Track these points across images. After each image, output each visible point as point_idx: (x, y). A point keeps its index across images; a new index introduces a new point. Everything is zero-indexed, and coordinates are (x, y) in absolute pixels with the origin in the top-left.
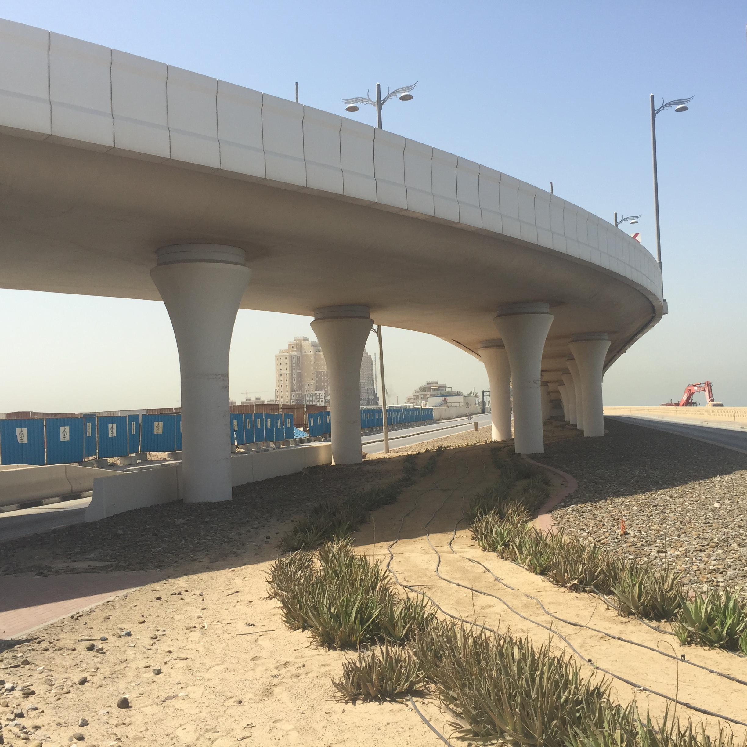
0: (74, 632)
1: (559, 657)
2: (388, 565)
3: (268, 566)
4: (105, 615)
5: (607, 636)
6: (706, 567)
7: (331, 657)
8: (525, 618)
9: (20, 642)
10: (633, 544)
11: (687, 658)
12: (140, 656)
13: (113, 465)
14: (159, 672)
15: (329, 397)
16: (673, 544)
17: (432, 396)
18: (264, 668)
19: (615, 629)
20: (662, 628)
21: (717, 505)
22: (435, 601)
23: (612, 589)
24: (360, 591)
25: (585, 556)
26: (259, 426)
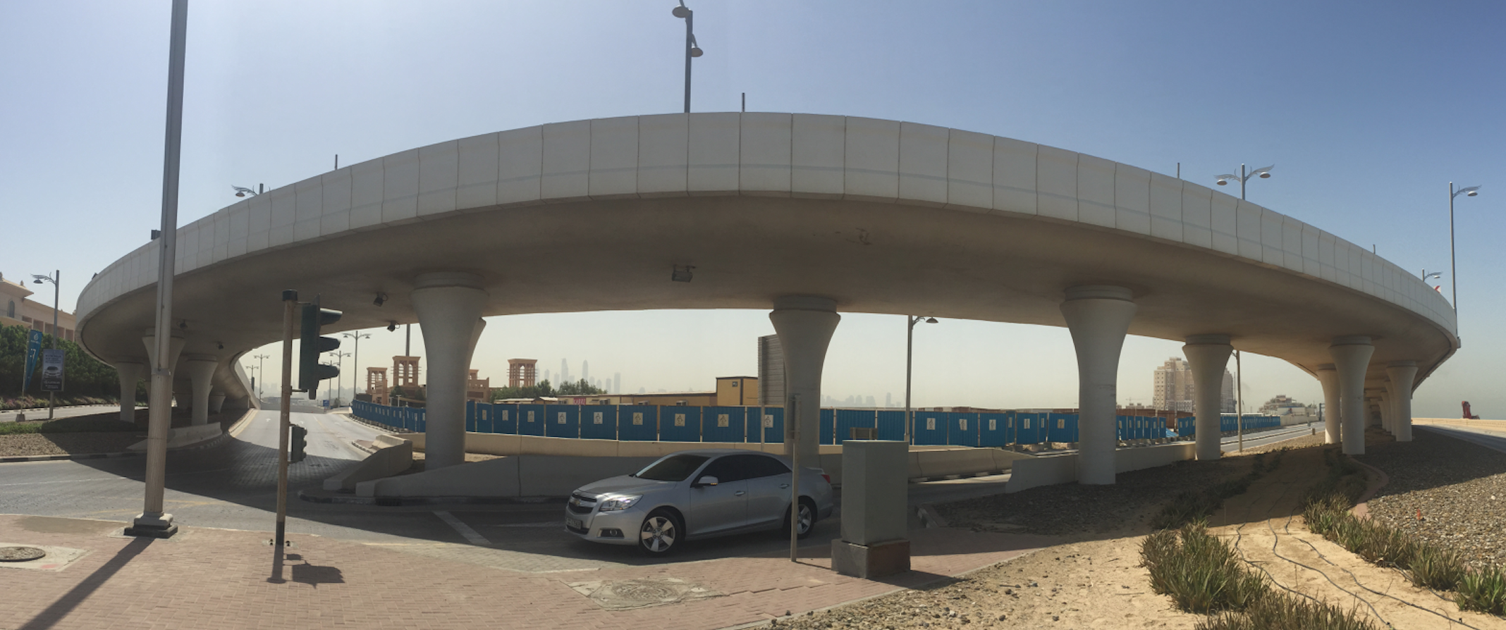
0: (996, 579)
1: (1362, 621)
2: (1237, 544)
3: (1140, 540)
4: (1019, 567)
5: (1403, 603)
6: (1482, 547)
7: (1186, 618)
8: (1341, 589)
9: (960, 580)
10: (1429, 528)
11: (1463, 621)
12: (1044, 604)
13: (1026, 451)
14: (1056, 619)
15: (1195, 406)
16: (1459, 529)
17: (1280, 406)
18: (1135, 624)
19: (1410, 598)
20: (1446, 597)
21: (1493, 498)
22: (1271, 574)
23: (1409, 565)
24: (1212, 565)
25: (1390, 537)
26: (1139, 427)
